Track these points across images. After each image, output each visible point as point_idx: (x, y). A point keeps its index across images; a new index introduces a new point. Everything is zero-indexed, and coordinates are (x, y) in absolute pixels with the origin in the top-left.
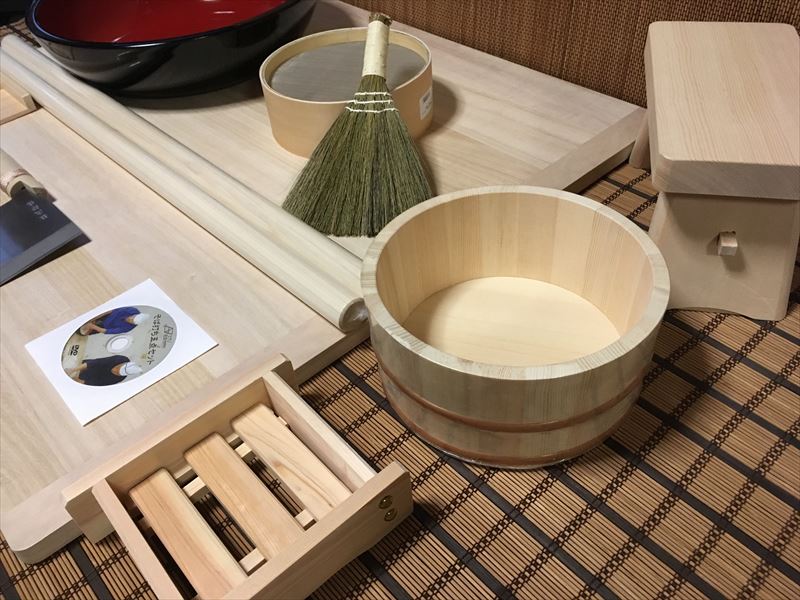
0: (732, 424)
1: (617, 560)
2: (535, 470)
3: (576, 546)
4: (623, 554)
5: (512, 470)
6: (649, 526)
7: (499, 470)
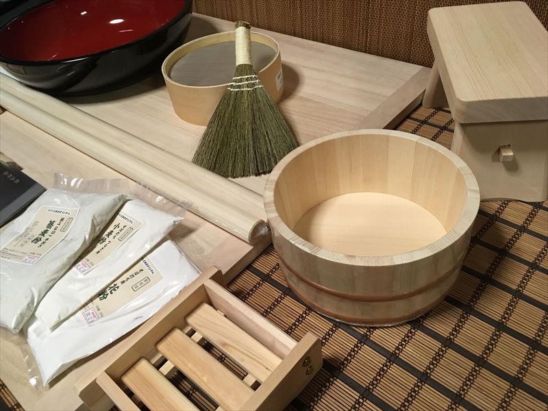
0: (528, 276)
1: (469, 380)
2: (401, 325)
3: (439, 375)
4: (473, 375)
5: (385, 327)
6: (486, 354)
7: (376, 328)
